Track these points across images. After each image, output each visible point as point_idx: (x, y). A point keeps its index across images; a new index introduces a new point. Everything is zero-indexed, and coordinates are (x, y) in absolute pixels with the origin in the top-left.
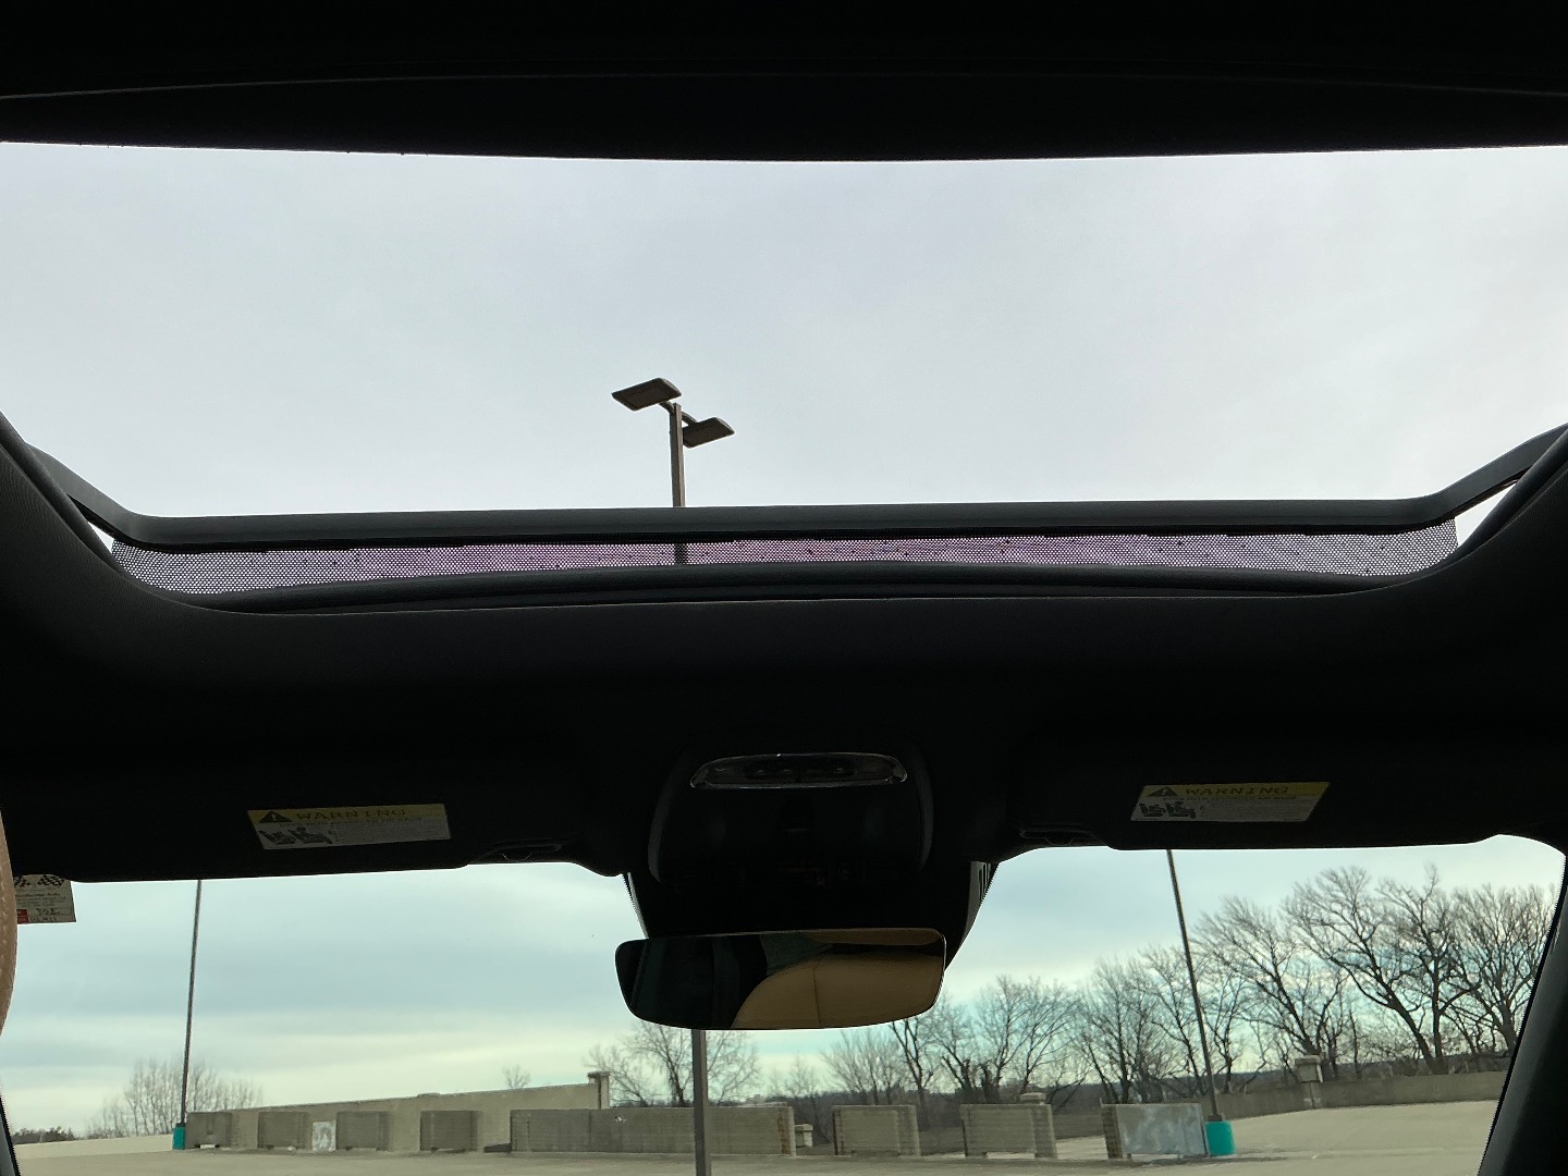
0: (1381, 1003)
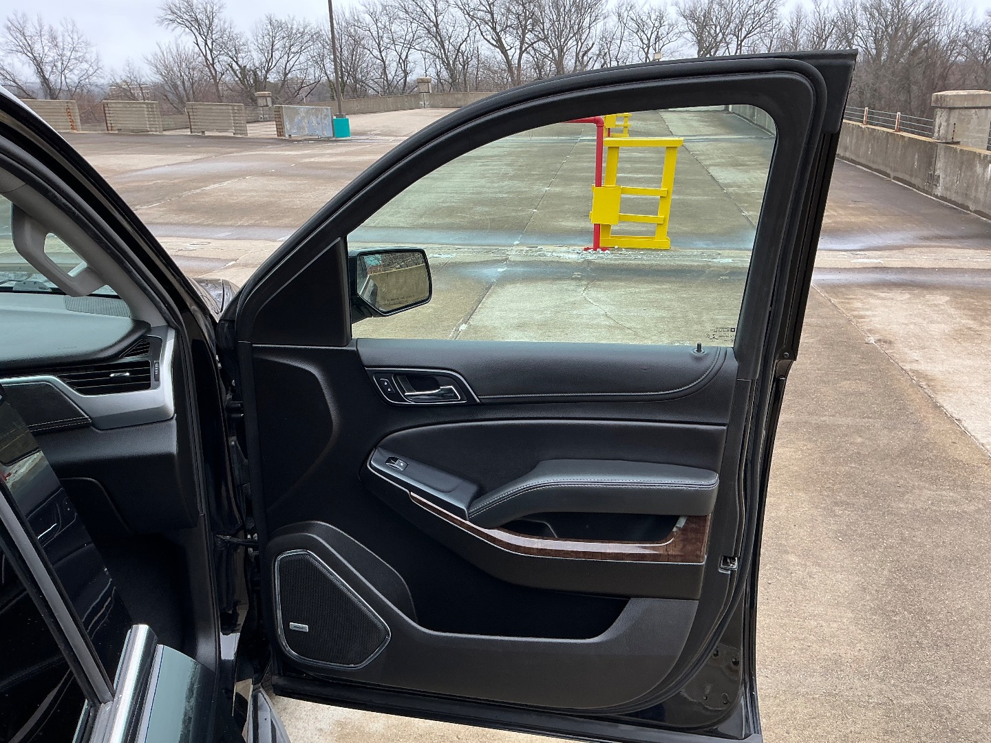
0: (492, 44)
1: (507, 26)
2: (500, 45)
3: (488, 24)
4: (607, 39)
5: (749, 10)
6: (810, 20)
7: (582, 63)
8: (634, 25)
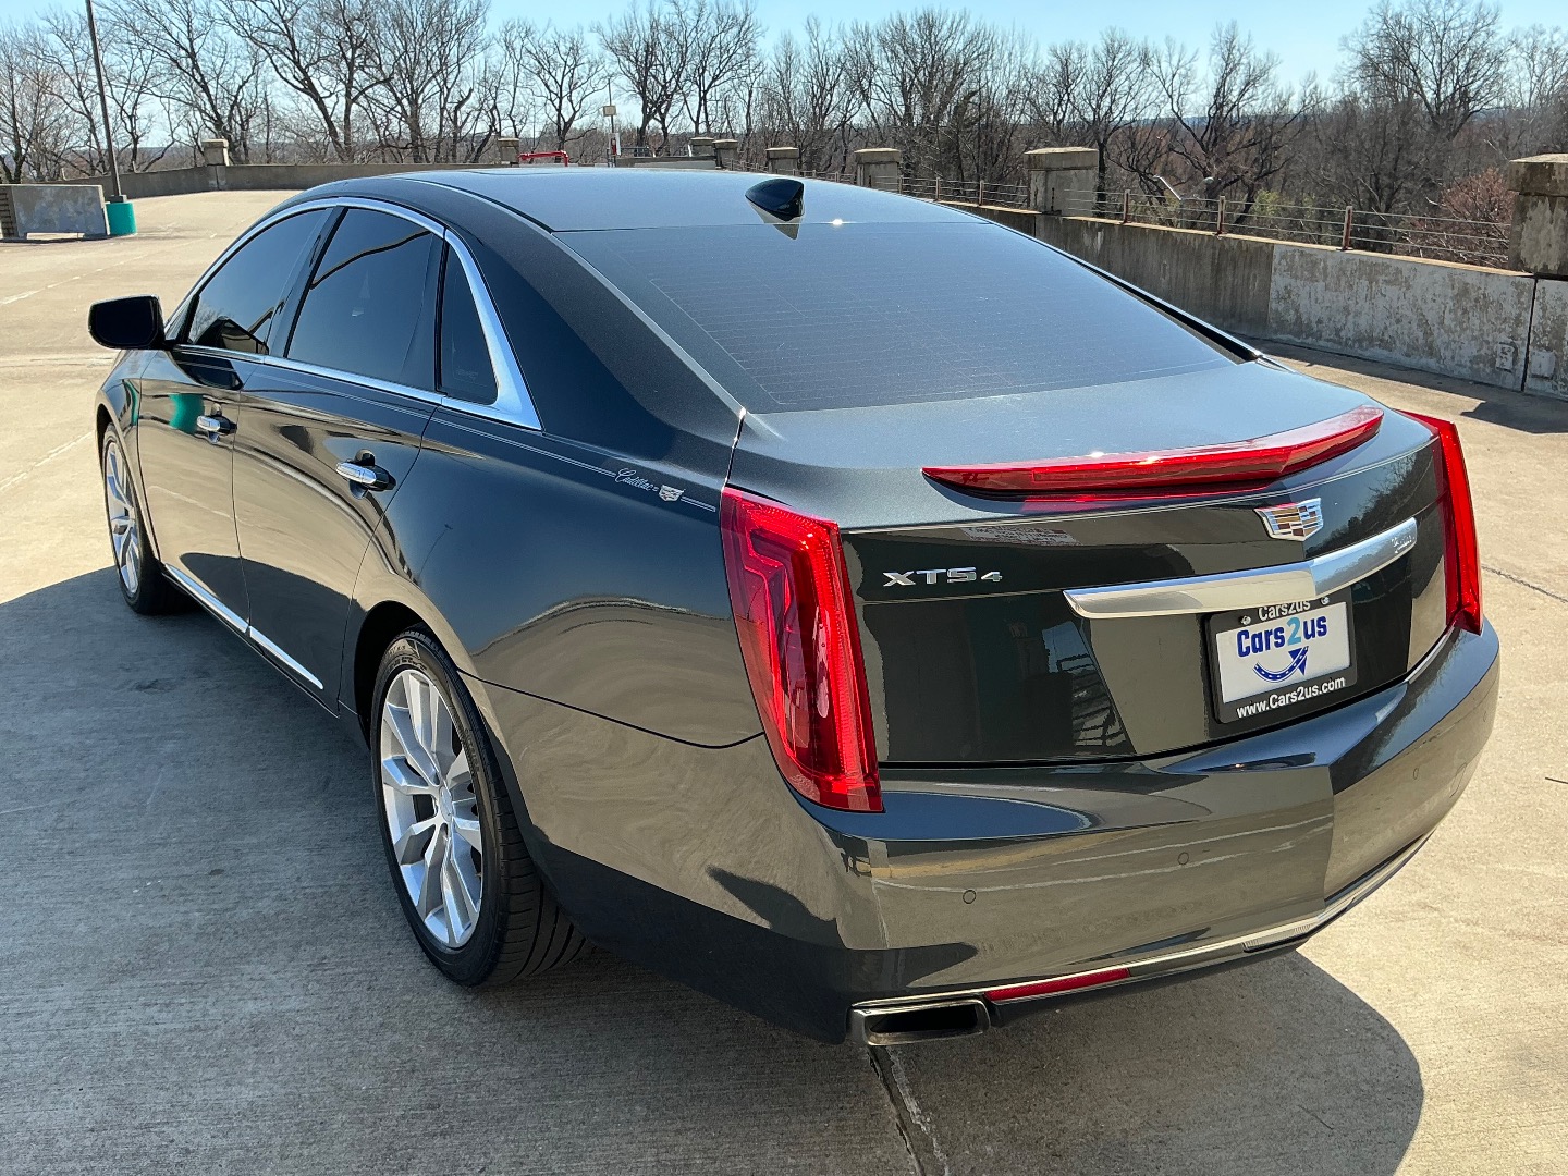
0: (299, 89)
1: (319, 60)
2: (310, 89)
3: (282, 53)
4: (492, 84)
5: (712, 41)
6: (805, 59)
7: (455, 121)
8: (533, 61)
